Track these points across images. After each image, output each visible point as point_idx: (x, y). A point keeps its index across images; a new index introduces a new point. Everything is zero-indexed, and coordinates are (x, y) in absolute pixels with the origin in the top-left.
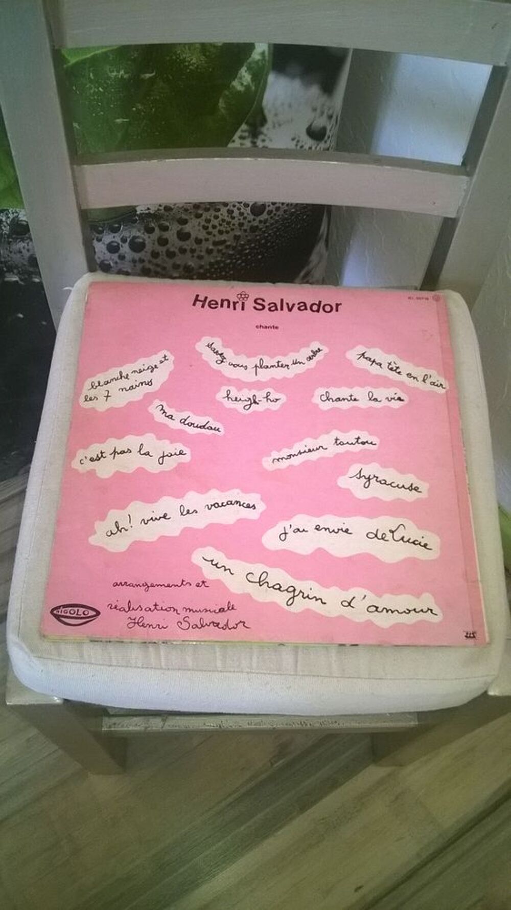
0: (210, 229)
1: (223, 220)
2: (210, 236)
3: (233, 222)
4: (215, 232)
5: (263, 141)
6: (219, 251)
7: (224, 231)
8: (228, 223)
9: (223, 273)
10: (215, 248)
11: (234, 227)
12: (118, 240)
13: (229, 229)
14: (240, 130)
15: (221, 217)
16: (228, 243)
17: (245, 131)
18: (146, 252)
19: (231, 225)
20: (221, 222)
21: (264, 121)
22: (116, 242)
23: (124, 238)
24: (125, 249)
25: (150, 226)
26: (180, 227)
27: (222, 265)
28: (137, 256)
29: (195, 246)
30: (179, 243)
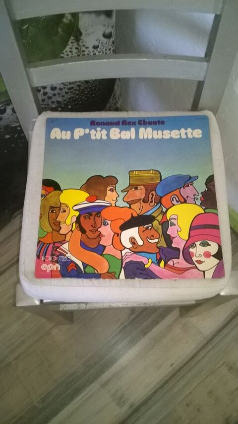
5: (82, 42)
9: (76, 103)
21: (81, 34)
29: (59, 92)
30: (52, 92)
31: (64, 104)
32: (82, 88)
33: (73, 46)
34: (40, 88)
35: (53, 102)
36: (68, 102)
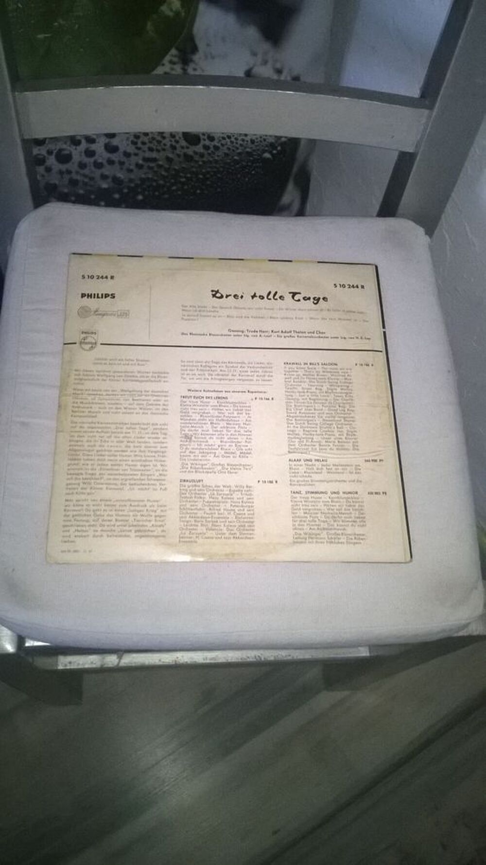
0: (139, 145)
1: (153, 139)
2: (140, 152)
3: (164, 142)
4: (145, 148)
5: (195, 70)
6: (150, 168)
7: (154, 147)
8: (159, 142)
9: (157, 193)
10: (146, 164)
11: (165, 147)
12: (44, 152)
13: (159, 148)
14: (170, 53)
15: (150, 136)
16: (160, 163)
17: (175, 56)
18: (73, 163)
19: (162, 144)
20: (151, 140)
21: (195, 49)
22: (42, 155)
23: (50, 151)
24: (52, 161)
25: (77, 139)
26: (107, 140)
27: (154, 184)
28: (64, 167)
29: (124, 159)
30: (107, 155)
31: (129, 188)
32: (177, 168)
33: (172, 69)
34: (79, 138)
35: (104, 177)
36: (137, 186)
